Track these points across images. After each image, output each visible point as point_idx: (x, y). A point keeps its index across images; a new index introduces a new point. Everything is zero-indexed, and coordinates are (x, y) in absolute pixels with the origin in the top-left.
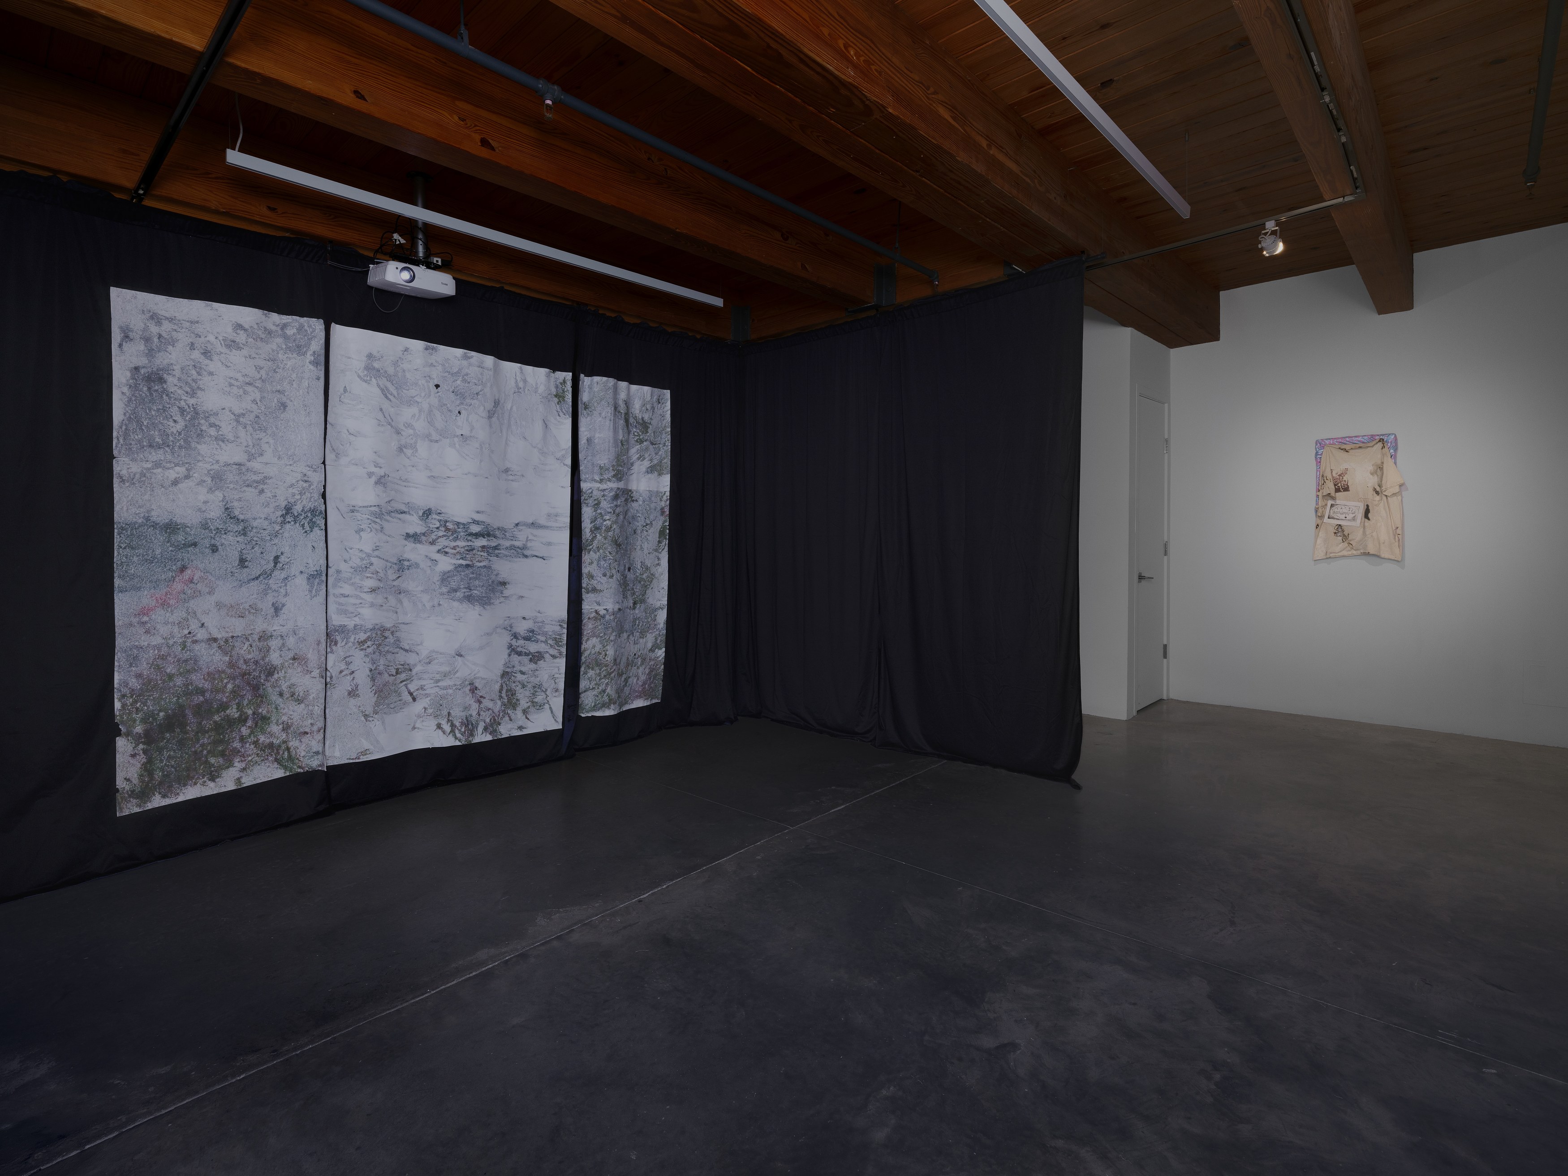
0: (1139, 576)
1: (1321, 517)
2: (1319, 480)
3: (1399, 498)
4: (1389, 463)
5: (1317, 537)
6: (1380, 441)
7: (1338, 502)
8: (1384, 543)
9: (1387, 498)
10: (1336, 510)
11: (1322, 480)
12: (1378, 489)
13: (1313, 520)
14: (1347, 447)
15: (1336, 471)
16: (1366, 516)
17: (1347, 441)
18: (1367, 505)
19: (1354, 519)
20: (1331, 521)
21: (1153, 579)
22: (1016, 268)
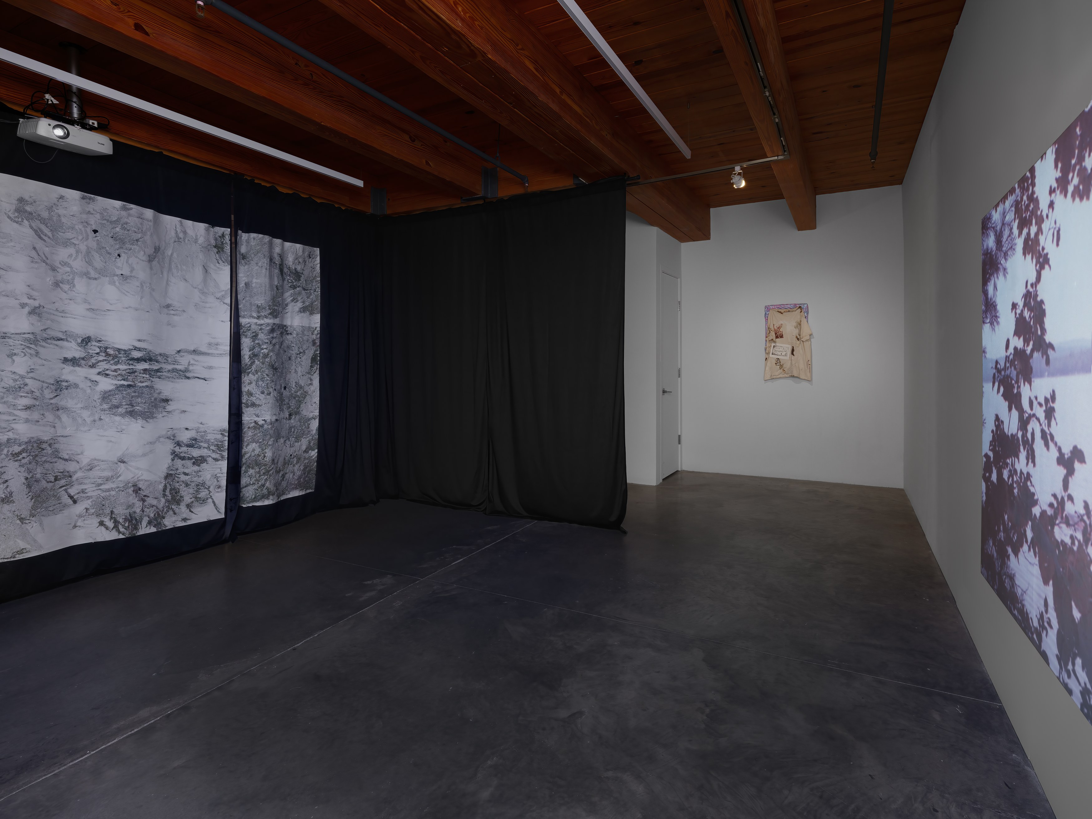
0: (663, 391)
1: (768, 353)
3: (809, 342)
4: (804, 320)
5: (766, 365)
6: (799, 308)
7: (777, 344)
8: (802, 370)
9: (803, 343)
10: (776, 349)
11: (768, 330)
12: (798, 337)
13: (763, 356)
14: (782, 311)
15: (777, 325)
16: (792, 354)
17: (782, 307)
18: (793, 347)
19: (786, 355)
20: (773, 356)
21: (671, 392)
22: (582, 180)
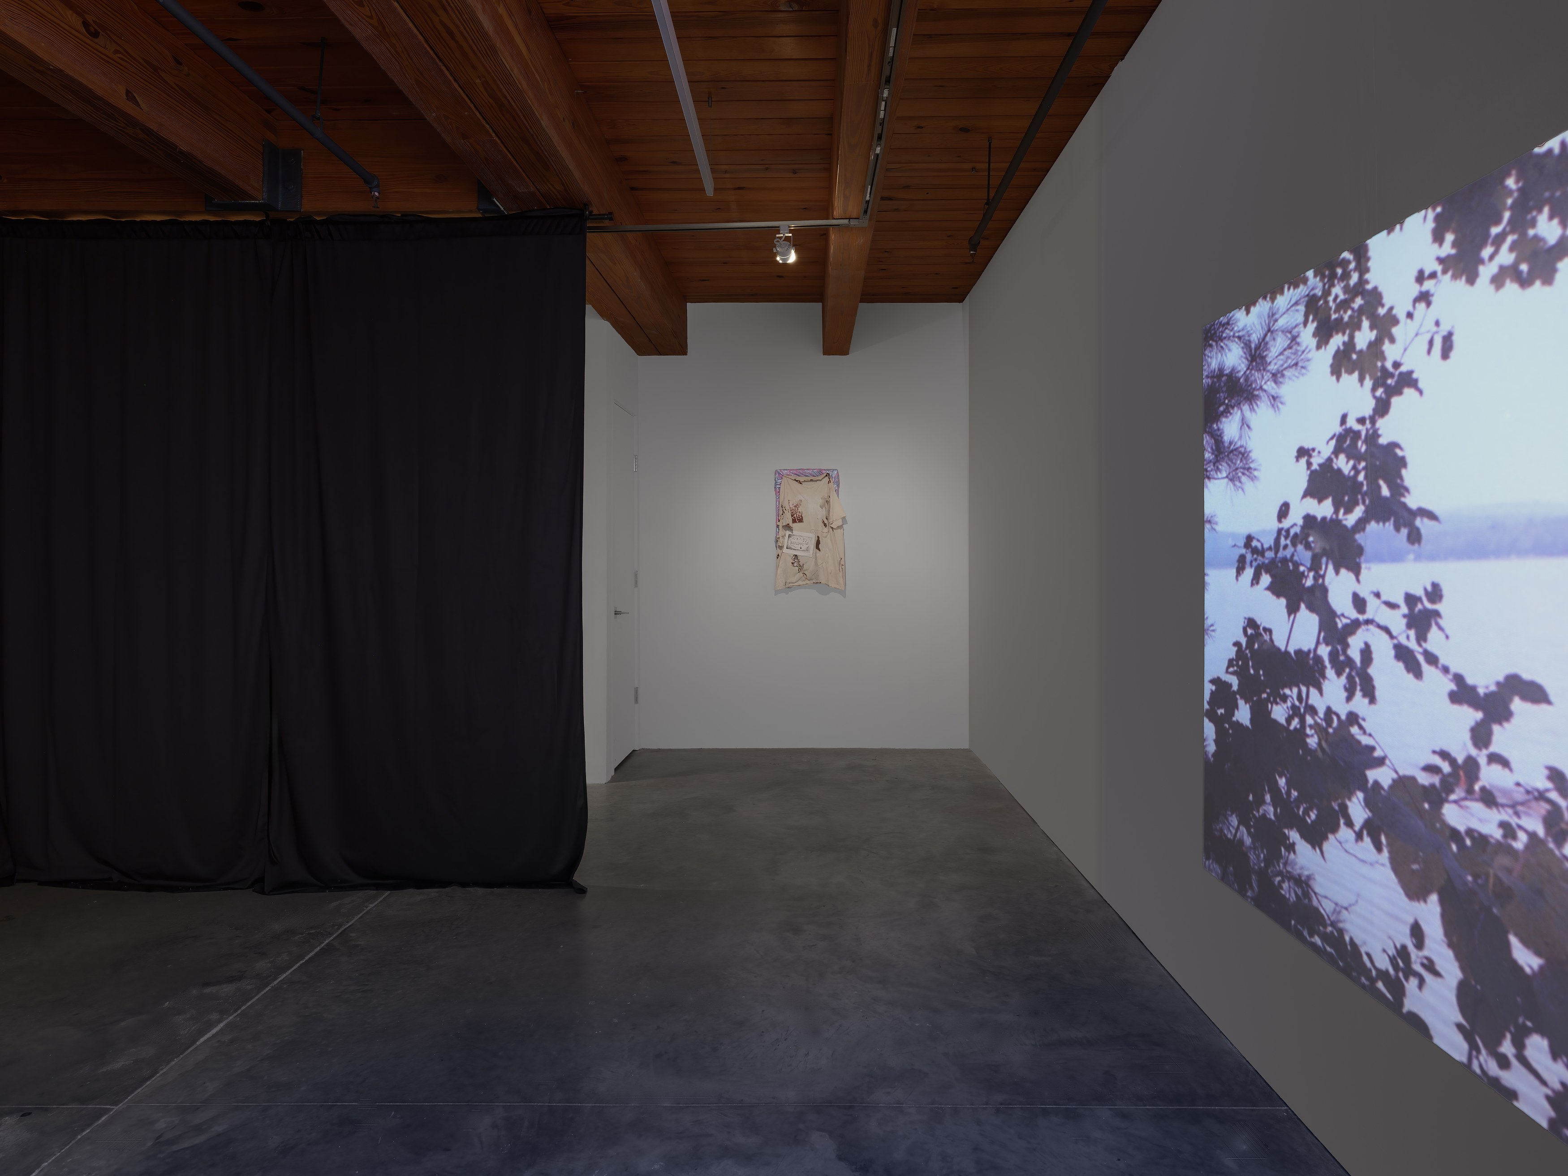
0: (615, 611)
1: (781, 548)
2: (779, 510)
3: (842, 530)
4: (833, 495)
5: (777, 566)
6: (826, 476)
7: (795, 532)
8: (831, 573)
9: (833, 531)
10: (793, 541)
11: (780, 510)
12: (826, 521)
13: (774, 551)
14: (801, 479)
15: (793, 502)
16: (817, 547)
17: (800, 473)
18: (818, 537)
19: (807, 550)
20: (789, 551)
21: (628, 613)
22: (498, 204)
